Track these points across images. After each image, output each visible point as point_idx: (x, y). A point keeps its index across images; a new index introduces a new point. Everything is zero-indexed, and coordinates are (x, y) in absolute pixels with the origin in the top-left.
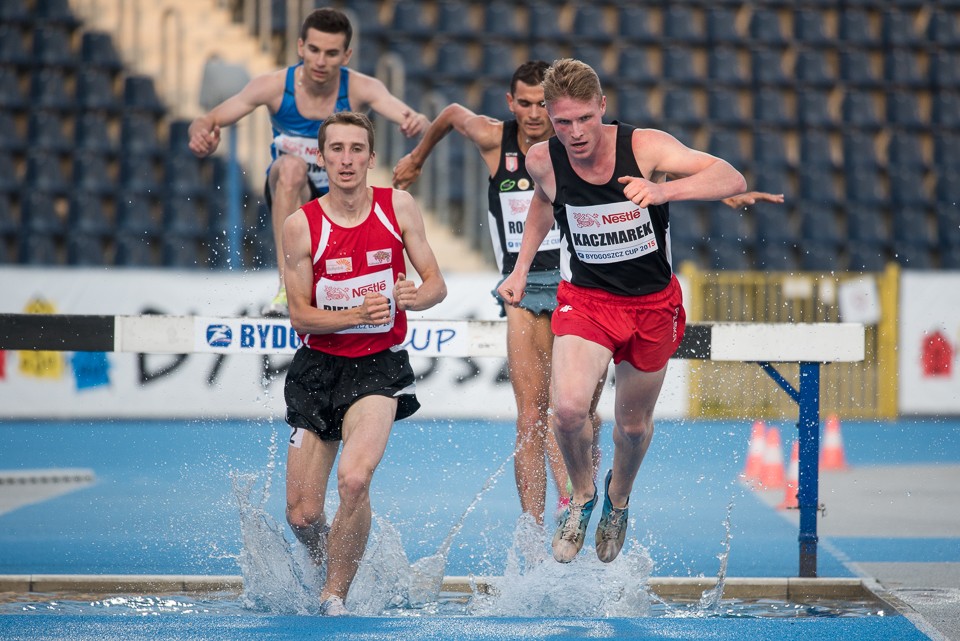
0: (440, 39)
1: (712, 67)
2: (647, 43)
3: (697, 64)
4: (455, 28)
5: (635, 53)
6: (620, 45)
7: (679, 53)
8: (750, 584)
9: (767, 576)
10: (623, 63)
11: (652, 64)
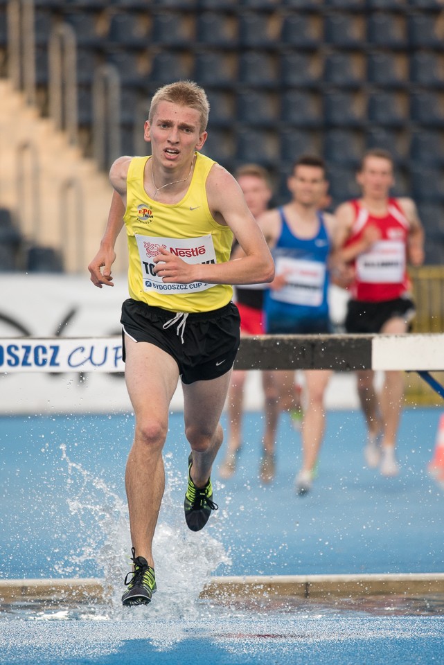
0: (154, 50)
1: (413, 71)
2: (351, 49)
3: (398, 69)
4: (168, 38)
5: (339, 59)
6: (326, 51)
7: (381, 58)
8: (413, 579)
9: (429, 572)
10: (329, 69)
11: (355, 69)
